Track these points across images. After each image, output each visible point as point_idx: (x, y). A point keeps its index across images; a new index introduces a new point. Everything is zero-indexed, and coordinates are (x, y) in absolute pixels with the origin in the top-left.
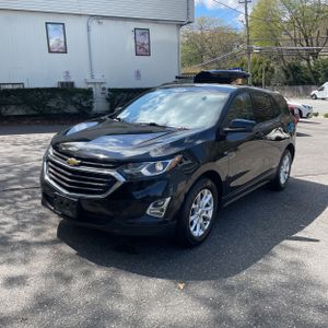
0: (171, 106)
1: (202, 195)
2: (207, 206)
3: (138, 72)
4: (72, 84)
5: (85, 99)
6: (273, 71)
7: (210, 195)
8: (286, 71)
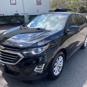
0: (47, 21)
1: (59, 59)
2: (61, 62)
3: (38, 10)
4: (18, 14)
5: (22, 19)
6: (76, 9)
7: (62, 58)
8: (80, 9)
